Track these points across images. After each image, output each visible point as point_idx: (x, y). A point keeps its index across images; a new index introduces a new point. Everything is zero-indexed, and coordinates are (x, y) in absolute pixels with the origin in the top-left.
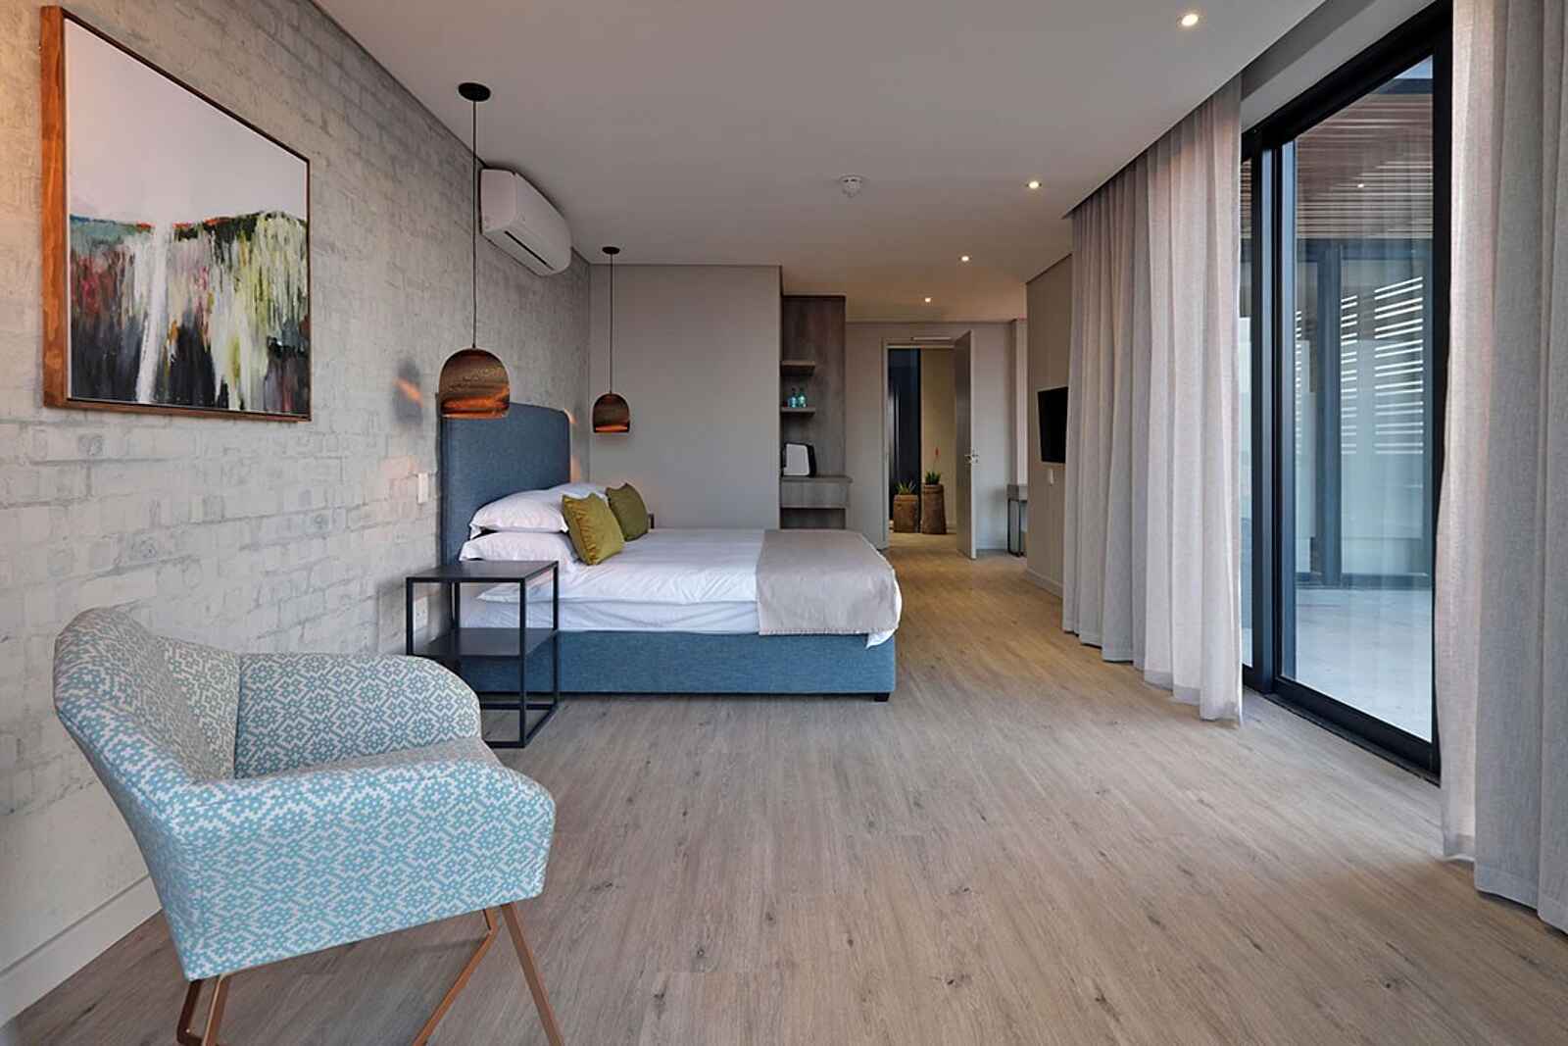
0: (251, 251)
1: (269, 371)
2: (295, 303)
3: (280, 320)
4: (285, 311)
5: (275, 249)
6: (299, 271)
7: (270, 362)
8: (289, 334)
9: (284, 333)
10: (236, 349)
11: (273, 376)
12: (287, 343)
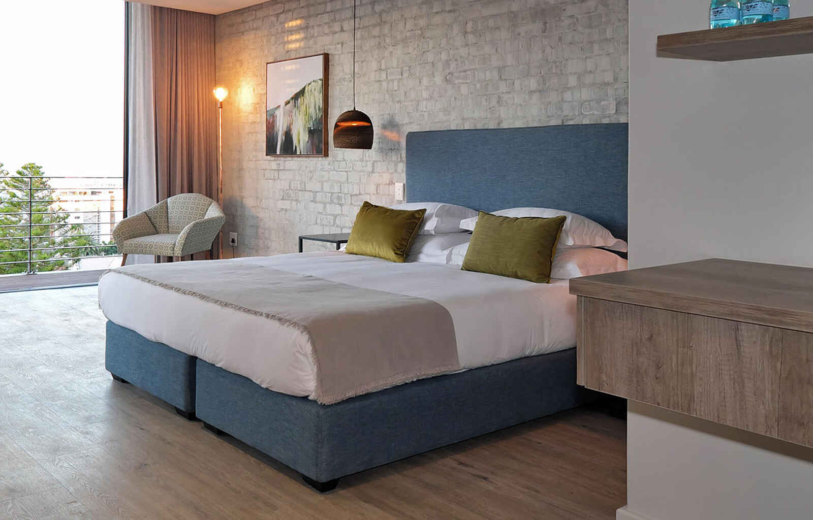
0: (303, 100)
1: (309, 139)
2: (318, 111)
3: (312, 119)
4: (314, 116)
5: (311, 95)
6: (319, 99)
7: (309, 137)
8: (315, 125)
9: (313, 124)
10: (299, 134)
11: (310, 142)
12: (315, 128)
